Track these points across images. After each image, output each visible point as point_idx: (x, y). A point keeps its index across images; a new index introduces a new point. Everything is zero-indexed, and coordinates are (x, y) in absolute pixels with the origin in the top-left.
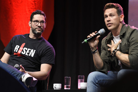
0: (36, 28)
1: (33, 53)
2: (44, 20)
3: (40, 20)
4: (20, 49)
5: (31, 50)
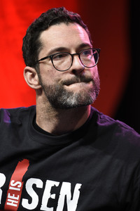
1: (72, 199)
2: (88, 42)
3: (72, 46)
4: (10, 188)
5: (60, 185)
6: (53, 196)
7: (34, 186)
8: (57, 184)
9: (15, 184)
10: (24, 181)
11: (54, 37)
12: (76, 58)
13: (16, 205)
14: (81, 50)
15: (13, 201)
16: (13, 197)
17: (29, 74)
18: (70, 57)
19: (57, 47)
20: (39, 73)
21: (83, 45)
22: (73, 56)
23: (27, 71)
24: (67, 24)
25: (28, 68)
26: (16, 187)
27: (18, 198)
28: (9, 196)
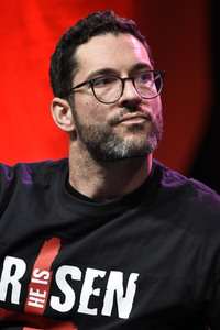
0: (115, 122)
1: (124, 296)
2: (147, 61)
3: (122, 67)
4: (33, 280)
5: (107, 275)
6: (97, 292)
7: (68, 277)
8: (102, 274)
9: (40, 275)
10: (54, 269)
11: (96, 53)
12: (128, 84)
13: (42, 306)
14: (136, 72)
15: (37, 300)
16: (37, 294)
17: (59, 108)
18: (120, 82)
19: (100, 68)
20: (73, 108)
21: (140, 66)
22: (123, 81)
23: (56, 104)
24: (116, 35)
25: (57, 99)
26: (42, 278)
27: (44, 296)
28: (31, 292)
